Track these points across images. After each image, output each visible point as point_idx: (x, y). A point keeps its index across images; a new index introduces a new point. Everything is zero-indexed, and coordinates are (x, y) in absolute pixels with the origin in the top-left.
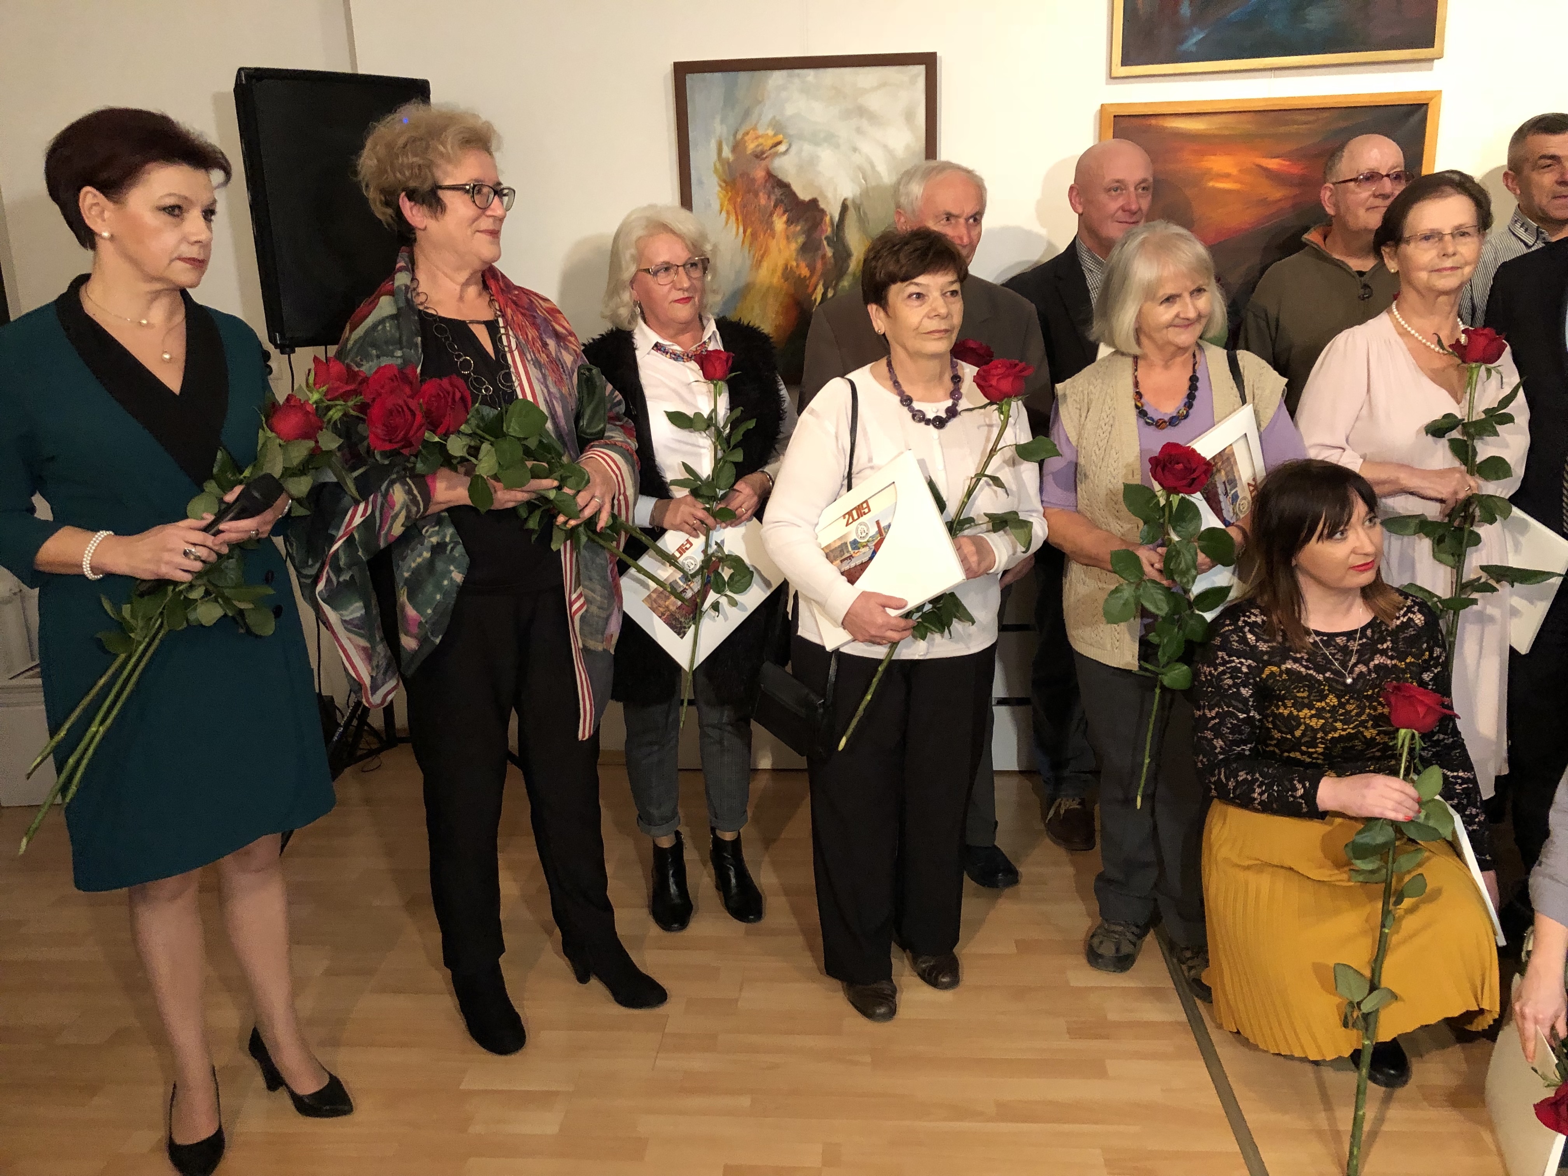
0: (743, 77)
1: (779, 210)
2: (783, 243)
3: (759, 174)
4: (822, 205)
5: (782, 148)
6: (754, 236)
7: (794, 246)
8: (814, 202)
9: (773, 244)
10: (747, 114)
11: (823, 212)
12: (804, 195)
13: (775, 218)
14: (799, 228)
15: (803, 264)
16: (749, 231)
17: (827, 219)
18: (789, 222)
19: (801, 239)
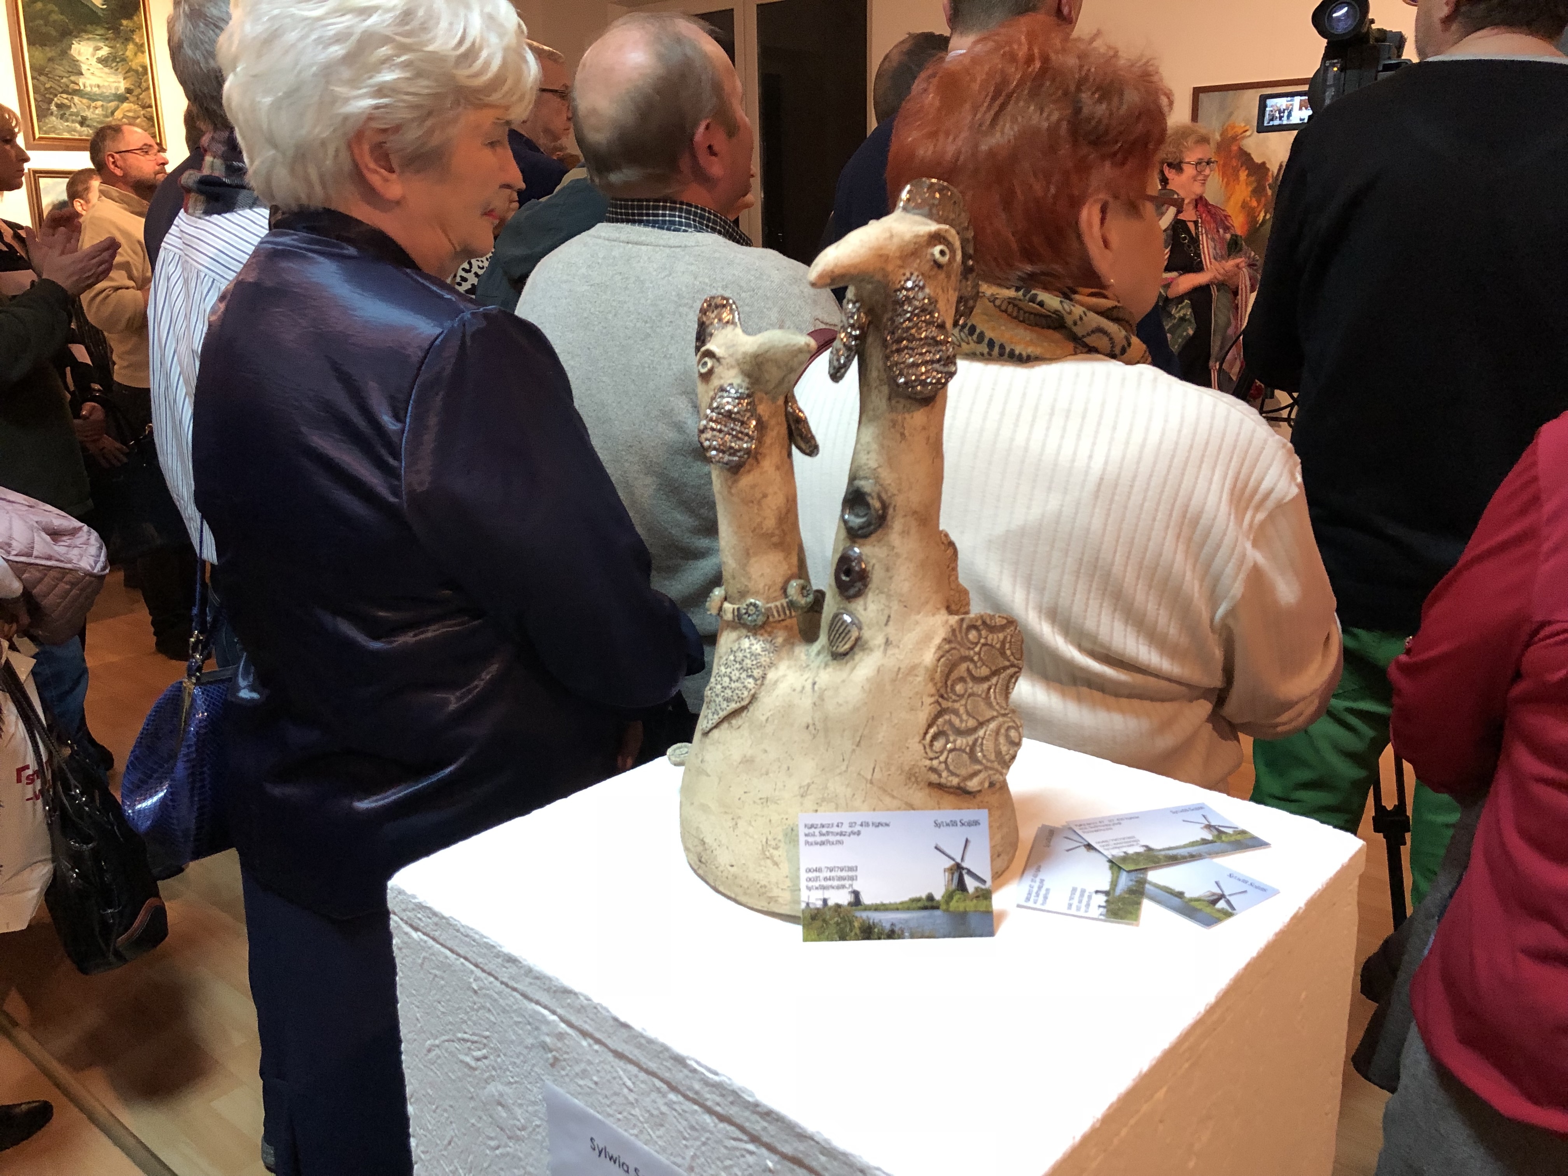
0: (1231, 93)
1: (1244, 168)
2: (1244, 186)
3: (1235, 148)
4: (1268, 166)
5: (1248, 133)
6: (1228, 184)
7: (1250, 189)
8: (1264, 163)
9: (1237, 187)
10: (1231, 114)
11: (1268, 169)
12: (1258, 160)
13: (1241, 173)
14: (1253, 178)
15: (1254, 199)
16: (1225, 180)
17: (1270, 173)
18: (1248, 176)
19: (1255, 185)
